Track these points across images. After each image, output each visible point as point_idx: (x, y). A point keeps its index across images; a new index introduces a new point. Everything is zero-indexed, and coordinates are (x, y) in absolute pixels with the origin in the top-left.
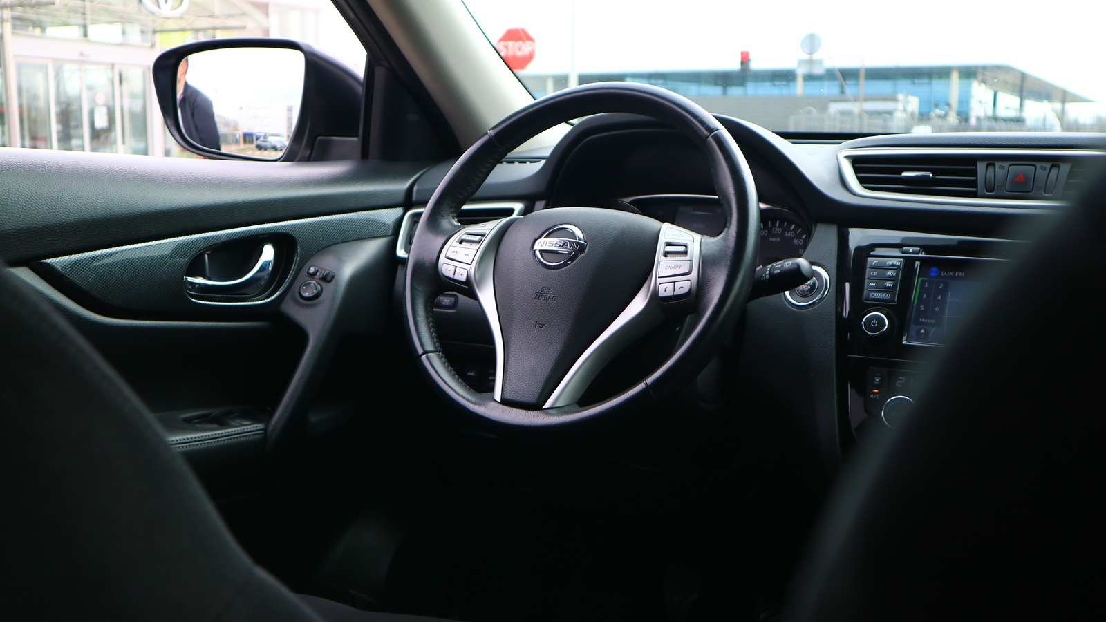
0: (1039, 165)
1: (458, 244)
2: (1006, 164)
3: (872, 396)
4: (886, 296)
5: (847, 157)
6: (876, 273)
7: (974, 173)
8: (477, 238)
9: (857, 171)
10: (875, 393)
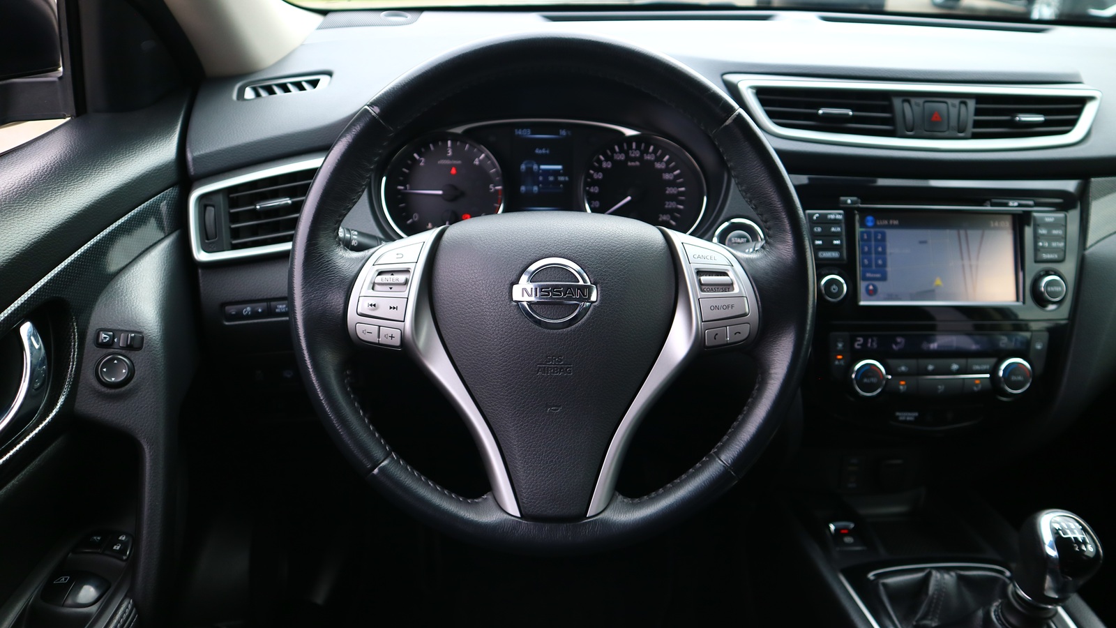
0: (950, 101)
1: (371, 293)
2: (921, 101)
3: (837, 363)
4: (835, 255)
5: (752, 87)
6: (819, 229)
7: (889, 109)
8: (401, 278)
9: (763, 103)
10: (839, 360)
